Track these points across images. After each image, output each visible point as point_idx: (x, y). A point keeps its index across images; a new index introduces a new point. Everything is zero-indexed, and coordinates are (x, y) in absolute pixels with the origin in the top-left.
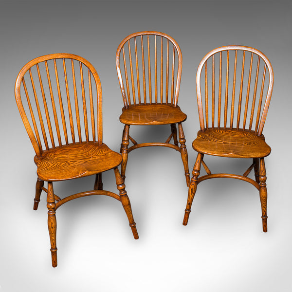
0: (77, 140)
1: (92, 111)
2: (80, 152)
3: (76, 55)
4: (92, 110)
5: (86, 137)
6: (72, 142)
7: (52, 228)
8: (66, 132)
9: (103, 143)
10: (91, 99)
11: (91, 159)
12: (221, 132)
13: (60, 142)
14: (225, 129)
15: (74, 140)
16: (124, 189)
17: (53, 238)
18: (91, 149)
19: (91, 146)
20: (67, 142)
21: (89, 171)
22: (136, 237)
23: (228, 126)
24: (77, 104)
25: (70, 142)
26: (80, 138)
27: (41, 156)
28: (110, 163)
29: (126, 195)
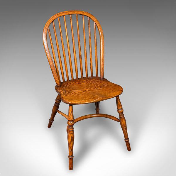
12: (72, 83)
14: (74, 80)
23: (75, 77)
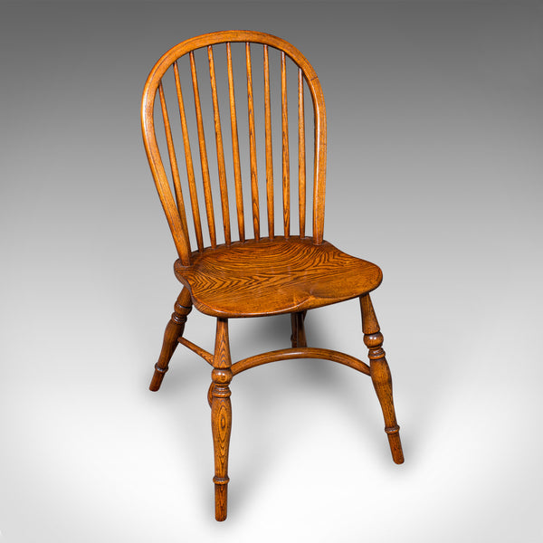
0: (264, 233)
1: (302, 166)
2: (273, 258)
3: (275, 37)
4: (302, 163)
5: (285, 226)
6: (253, 237)
7: (223, 428)
8: (241, 211)
9: (324, 241)
10: (302, 137)
11: (306, 273)
13: (228, 236)
15: (257, 232)
16: (381, 344)
17: (223, 453)
18: (298, 253)
19: (298, 247)
20: (242, 235)
21: (316, 297)
22: (398, 457)
24: (269, 149)
25: (250, 235)
26: (271, 227)
27: (191, 264)
28: (357, 283)
29: (384, 360)
